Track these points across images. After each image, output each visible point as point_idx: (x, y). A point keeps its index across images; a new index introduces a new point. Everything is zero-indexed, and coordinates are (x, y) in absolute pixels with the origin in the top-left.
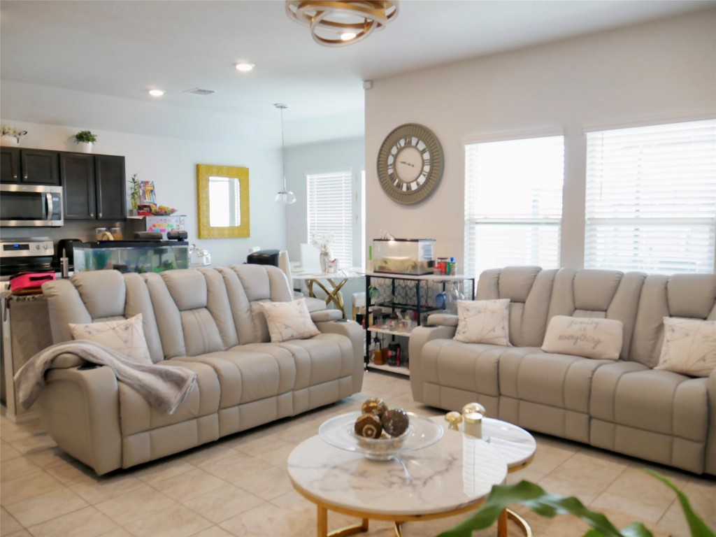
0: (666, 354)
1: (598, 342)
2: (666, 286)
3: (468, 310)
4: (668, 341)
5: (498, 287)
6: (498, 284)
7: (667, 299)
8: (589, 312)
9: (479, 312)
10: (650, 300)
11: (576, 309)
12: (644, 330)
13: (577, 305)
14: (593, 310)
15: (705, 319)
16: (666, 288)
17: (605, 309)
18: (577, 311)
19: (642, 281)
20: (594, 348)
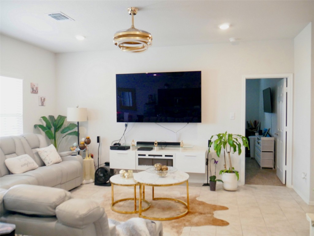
7: (29, 144)
13: (5, 153)
14: (11, 154)
16: (26, 140)
17: (15, 152)
19: (20, 139)
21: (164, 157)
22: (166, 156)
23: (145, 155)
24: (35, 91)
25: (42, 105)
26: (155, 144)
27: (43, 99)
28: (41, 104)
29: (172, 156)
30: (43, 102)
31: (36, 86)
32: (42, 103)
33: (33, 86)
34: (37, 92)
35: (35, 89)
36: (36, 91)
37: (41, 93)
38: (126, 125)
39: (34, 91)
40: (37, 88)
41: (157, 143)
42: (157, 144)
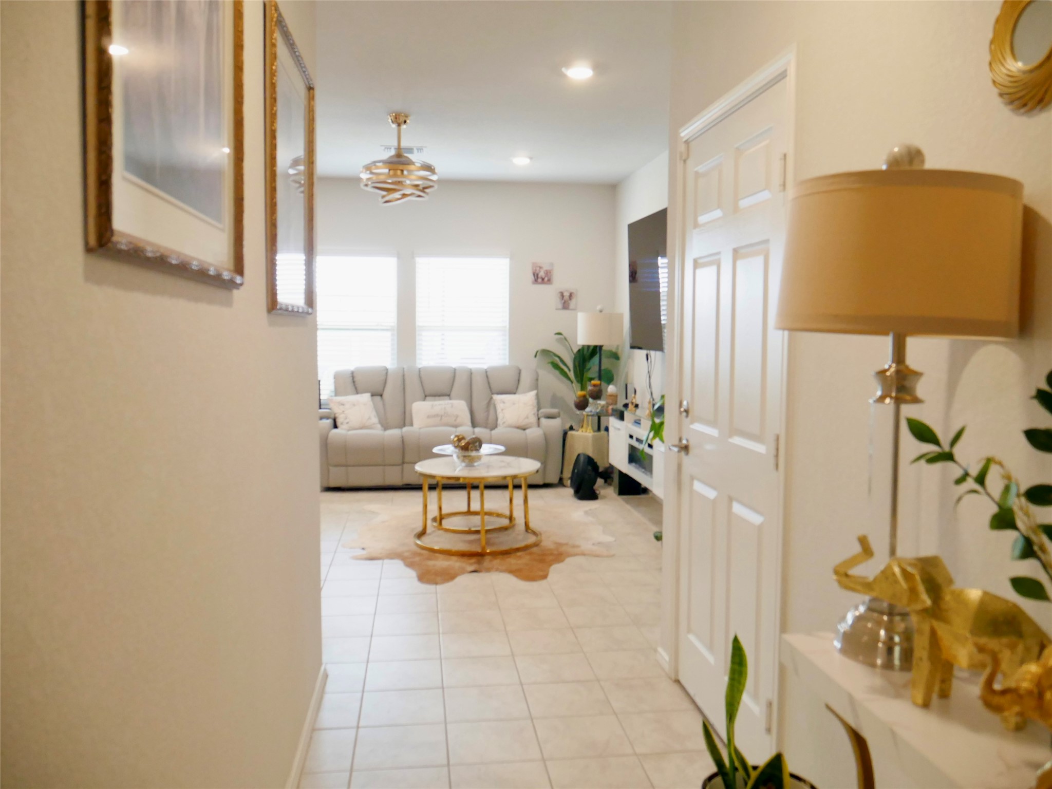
0: (503, 418)
1: (457, 416)
2: (486, 374)
3: (343, 405)
4: (502, 410)
5: (354, 385)
6: (354, 382)
7: (489, 383)
8: (437, 398)
9: (354, 405)
10: (479, 386)
11: (426, 396)
12: (479, 406)
13: (427, 393)
14: (439, 396)
15: (515, 393)
16: (487, 377)
17: (448, 393)
18: (427, 398)
19: (470, 373)
20: (455, 420)
24: (543, 279)
25: (565, 306)
27: (566, 294)
28: (560, 306)
30: (566, 301)
31: (546, 268)
32: (564, 303)
33: (538, 268)
34: (549, 280)
35: (542, 274)
36: (546, 279)
37: (561, 282)
39: (540, 280)
40: (548, 273)
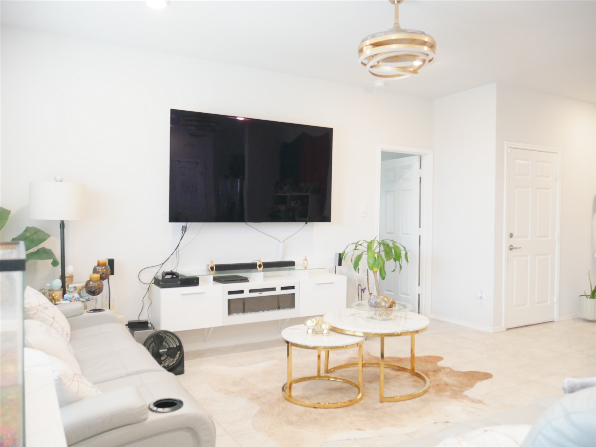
21: (279, 292)
22: (283, 288)
23: (242, 292)
26: (258, 267)
29: (293, 288)
38: (184, 229)
41: (262, 264)
42: (262, 267)
